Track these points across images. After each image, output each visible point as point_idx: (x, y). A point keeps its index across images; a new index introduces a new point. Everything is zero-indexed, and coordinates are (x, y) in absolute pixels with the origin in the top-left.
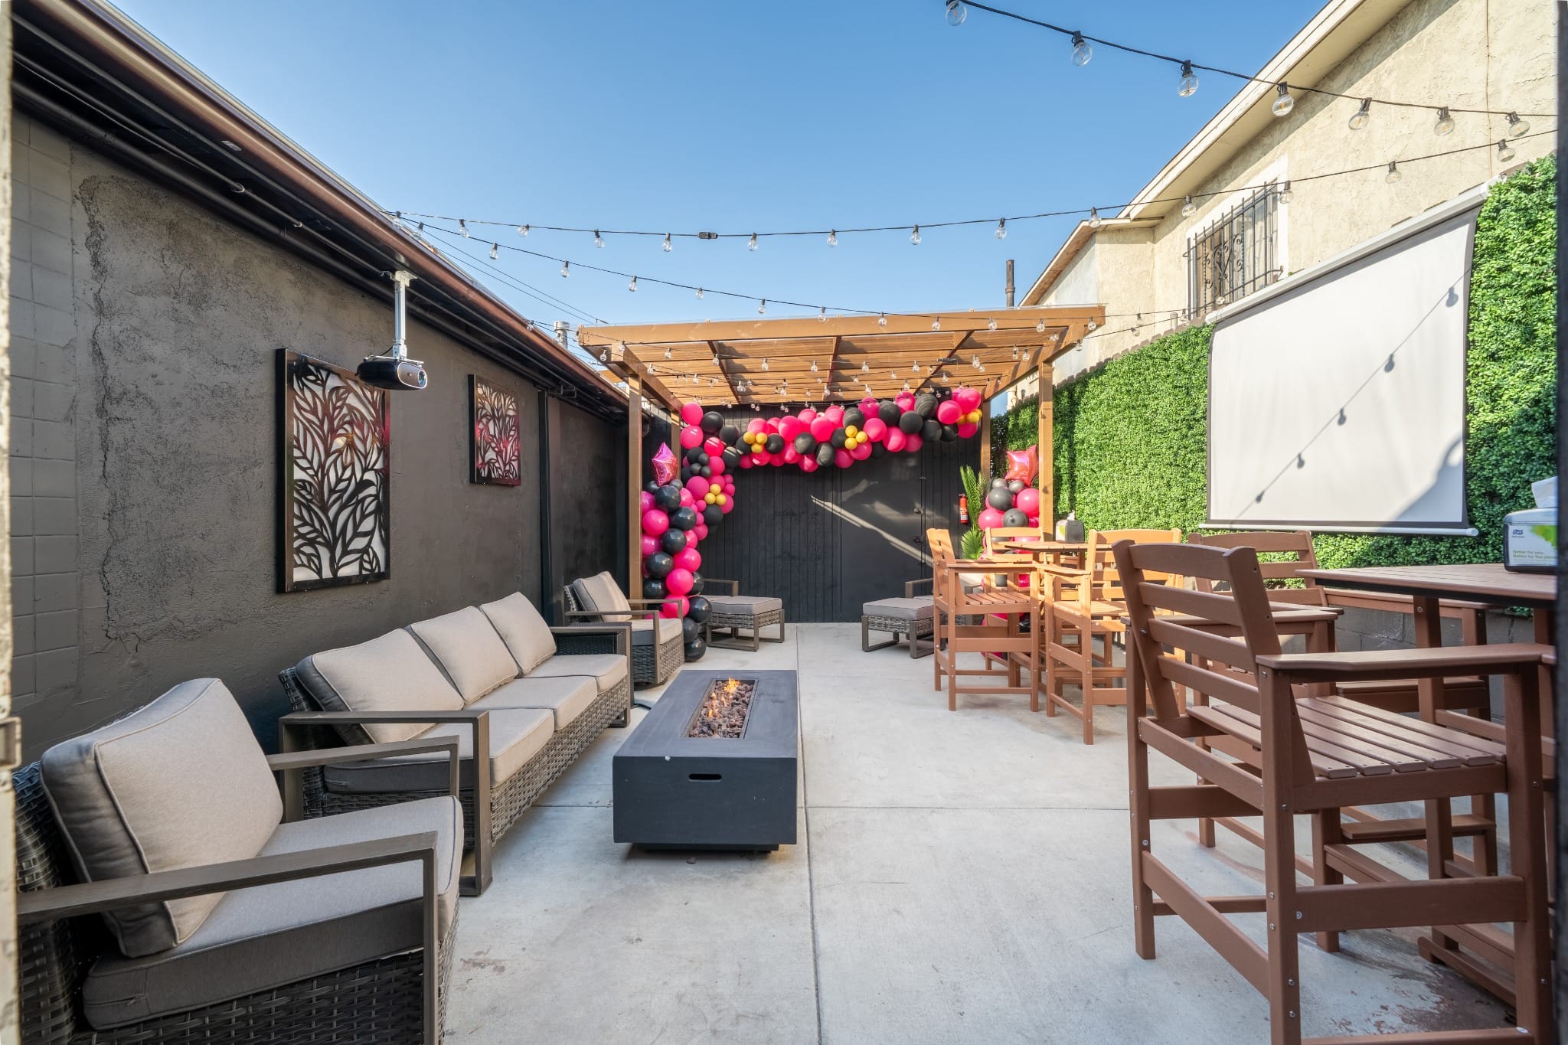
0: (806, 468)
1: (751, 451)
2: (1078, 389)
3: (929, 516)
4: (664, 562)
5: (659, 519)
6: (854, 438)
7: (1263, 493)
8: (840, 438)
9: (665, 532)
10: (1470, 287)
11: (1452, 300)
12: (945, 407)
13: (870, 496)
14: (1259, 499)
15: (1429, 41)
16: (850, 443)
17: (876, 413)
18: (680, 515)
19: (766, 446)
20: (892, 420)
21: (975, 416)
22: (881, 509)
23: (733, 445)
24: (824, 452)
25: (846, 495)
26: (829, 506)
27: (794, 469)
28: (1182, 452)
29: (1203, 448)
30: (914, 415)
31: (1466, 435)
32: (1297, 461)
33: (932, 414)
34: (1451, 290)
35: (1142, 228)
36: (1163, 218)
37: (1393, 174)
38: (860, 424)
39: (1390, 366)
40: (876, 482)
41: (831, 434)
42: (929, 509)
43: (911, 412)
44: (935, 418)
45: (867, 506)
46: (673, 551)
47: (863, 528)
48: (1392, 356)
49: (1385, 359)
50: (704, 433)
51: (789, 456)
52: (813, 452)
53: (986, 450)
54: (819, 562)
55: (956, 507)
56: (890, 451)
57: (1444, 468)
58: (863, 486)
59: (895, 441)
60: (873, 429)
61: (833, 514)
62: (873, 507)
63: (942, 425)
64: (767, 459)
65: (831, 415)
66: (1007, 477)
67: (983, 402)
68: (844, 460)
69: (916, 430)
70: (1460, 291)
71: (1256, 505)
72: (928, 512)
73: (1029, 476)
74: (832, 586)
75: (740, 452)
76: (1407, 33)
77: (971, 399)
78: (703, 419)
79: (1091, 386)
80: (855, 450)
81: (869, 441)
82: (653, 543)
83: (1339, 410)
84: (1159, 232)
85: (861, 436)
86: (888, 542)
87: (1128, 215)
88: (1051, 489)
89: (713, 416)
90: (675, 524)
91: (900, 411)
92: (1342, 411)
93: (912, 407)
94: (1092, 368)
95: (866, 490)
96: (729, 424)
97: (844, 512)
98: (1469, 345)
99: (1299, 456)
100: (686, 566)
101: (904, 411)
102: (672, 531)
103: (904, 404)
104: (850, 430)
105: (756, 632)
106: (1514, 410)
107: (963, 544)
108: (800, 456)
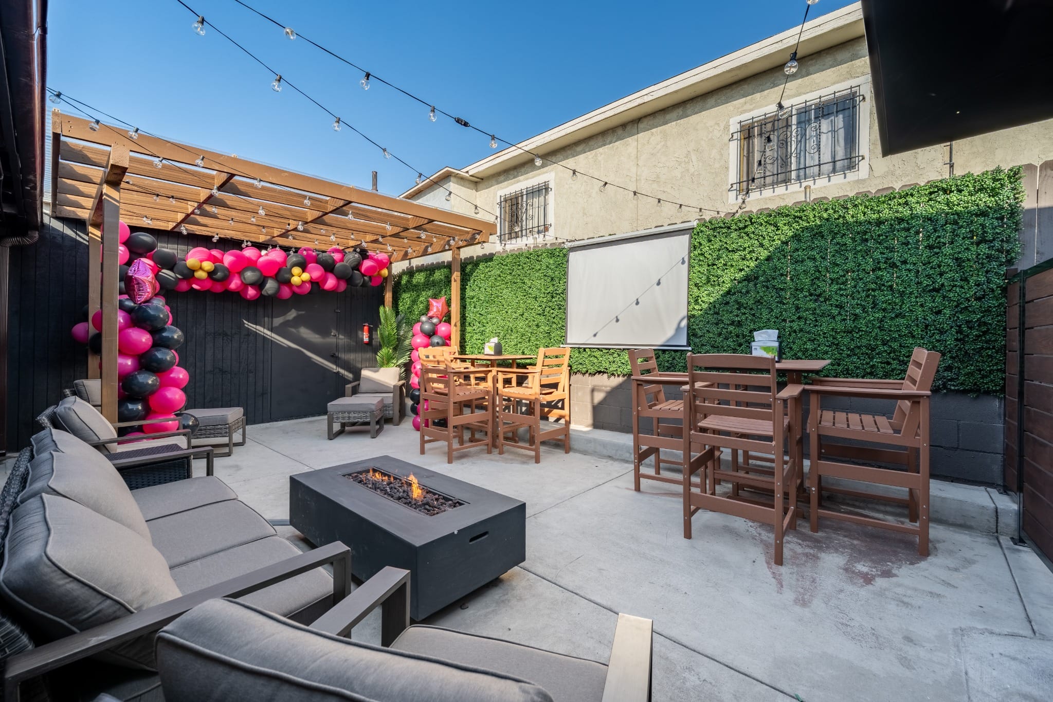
0: (248, 297)
1: (194, 275)
2: (469, 267)
3: (342, 339)
4: (150, 382)
5: (144, 338)
6: (299, 277)
7: (597, 333)
8: (287, 276)
9: (148, 351)
10: (690, 257)
11: (683, 262)
12: (367, 264)
13: (296, 322)
14: (595, 335)
15: (616, 149)
16: (296, 280)
17: (316, 260)
18: (164, 334)
19: (211, 274)
20: (329, 267)
21: (385, 272)
22: (306, 333)
23: (171, 269)
24: (271, 286)
25: (277, 321)
26: (260, 330)
27: (237, 297)
28: (548, 309)
29: (563, 308)
30: (345, 266)
31: (688, 316)
32: (615, 319)
33: (357, 267)
34: (683, 259)
35: (471, 181)
36: (482, 179)
37: (659, 204)
38: (304, 267)
39: (659, 284)
40: (303, 312)
41: (279, 273)
42: (342, 335)
43: (342, 263)
44: (359, 270)
45: (293, 330)
46: (159, 369)
47: (289, 347)
48: (659, 280)
49: (656, 281)
50: (131, 252)
51: (234, 284)
52: (259, 285)
53: (388, 296)
54: (251, 375)
55: (360, 333)
56: (324, 290)
57: (678, 328)
58: (292, 314)
59: (331, 283)
60: (316, 272)
61: (264, 337)
62: (298, 331)
63: (363, 275)
64: (208, 285)
65: (275, 255)
66: (429, 315)
67: (387, 264)
68: (286, 292)
69: (345, 278)
70: (686, 259)
71: (593, 338)
72: (341, 337)
73: (441, 315)
74: (263, 394)
75: (179, 276)
76: (608, 141)
77: (384, 261)
78: (129, 238)
79: (481, 267)
80: (299, 287)
81: (312, 281)
82: (129, 362)
83: (636, 299)
84: (480, 186)
85: (306, 276)
86: (310, 358)
87: (467, 172)
88: (459, 324)
89: (147, 238)
90: (160, 343)
91: (335, 262)
92: (637, 299)
93: (342, 260)
94: (478, 257)
95: (295, 318)
96: (167, 248)
97: (274, 335)
98: (689, 280)
99: (617, 317)
100: (175, 383)
101: (337, 262)
102: (157, 351)
103: (337, 256)
104: (296, 270)
105: (230, 439)
106: (705, 306)
107: (378, 358)
108: (245, 286)
